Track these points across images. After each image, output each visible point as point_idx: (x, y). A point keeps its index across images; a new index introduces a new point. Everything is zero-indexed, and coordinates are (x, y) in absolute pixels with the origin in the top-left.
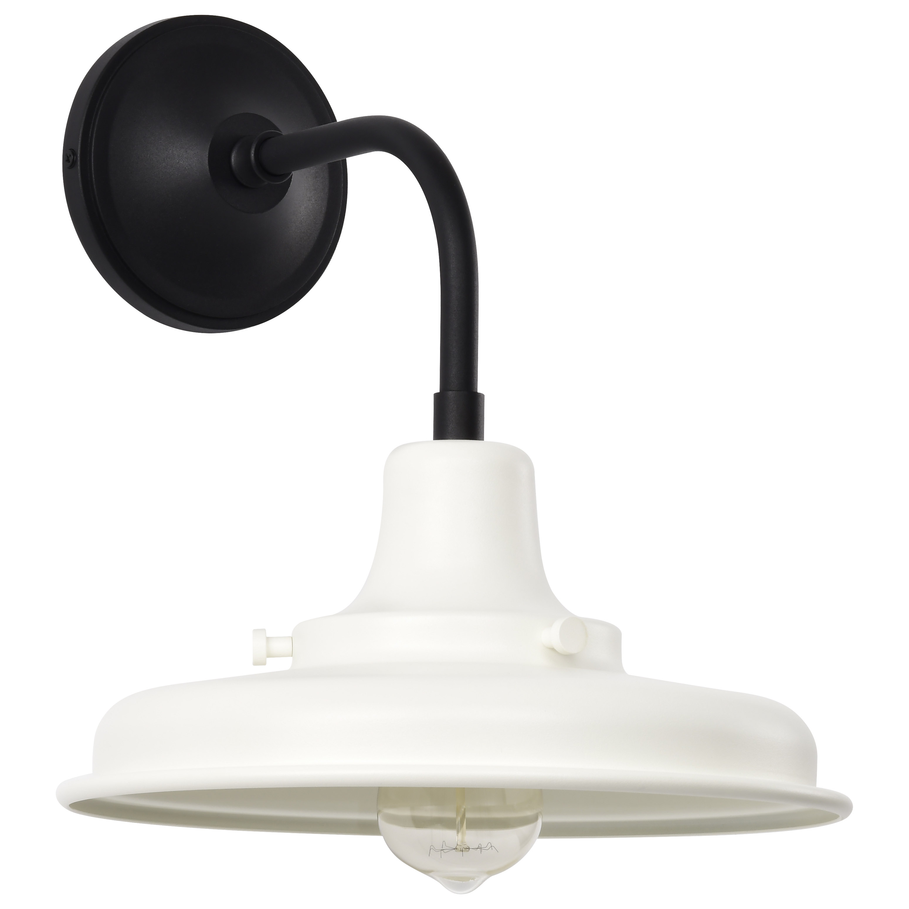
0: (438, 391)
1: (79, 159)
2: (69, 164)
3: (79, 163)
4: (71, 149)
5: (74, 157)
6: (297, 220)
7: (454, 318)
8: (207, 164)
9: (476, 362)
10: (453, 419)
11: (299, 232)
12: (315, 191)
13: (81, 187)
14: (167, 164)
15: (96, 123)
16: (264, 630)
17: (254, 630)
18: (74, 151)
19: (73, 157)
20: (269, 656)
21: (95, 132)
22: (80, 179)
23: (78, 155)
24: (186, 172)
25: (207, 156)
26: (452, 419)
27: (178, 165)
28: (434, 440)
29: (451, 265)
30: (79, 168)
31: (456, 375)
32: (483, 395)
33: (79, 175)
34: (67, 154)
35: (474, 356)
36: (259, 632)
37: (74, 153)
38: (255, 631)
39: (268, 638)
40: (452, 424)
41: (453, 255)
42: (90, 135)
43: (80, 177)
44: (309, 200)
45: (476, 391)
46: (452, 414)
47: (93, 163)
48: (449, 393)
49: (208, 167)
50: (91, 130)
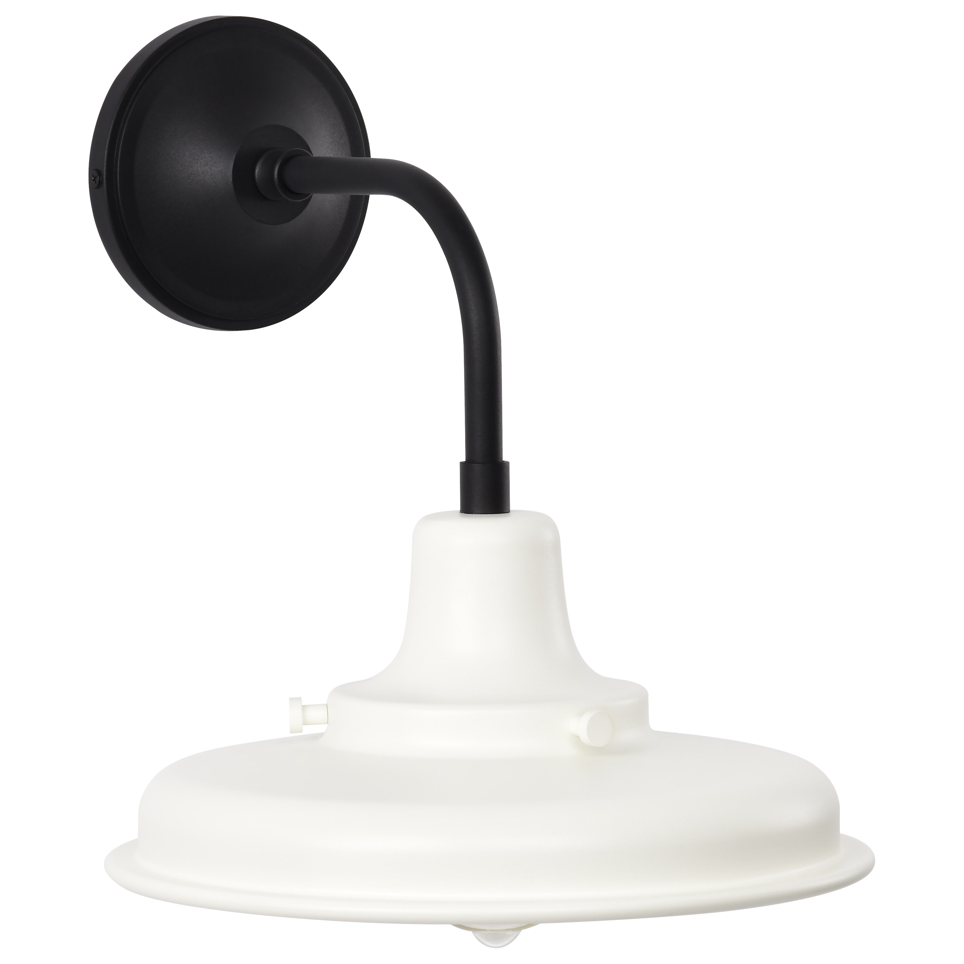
0: (464, 459)
1: (105, 180)
3: (105, 183)
4: (97, 171)
5: (100, 178)
10: (479, 491)
16: (300, 699)
20: (305, 723)
23: (103, 177)
28: (461, 513)
30: (105, 188)
32: (508, 463)
34: (92, 175)
36: (295, 700)
37: (99, 173)
38: (291, 699)
39: (304, 707)
40: (479, 498)
42: (115, 155)
43: (106, 197)
45: (501, 459)
46: (478, 486)
48: (475, 465)
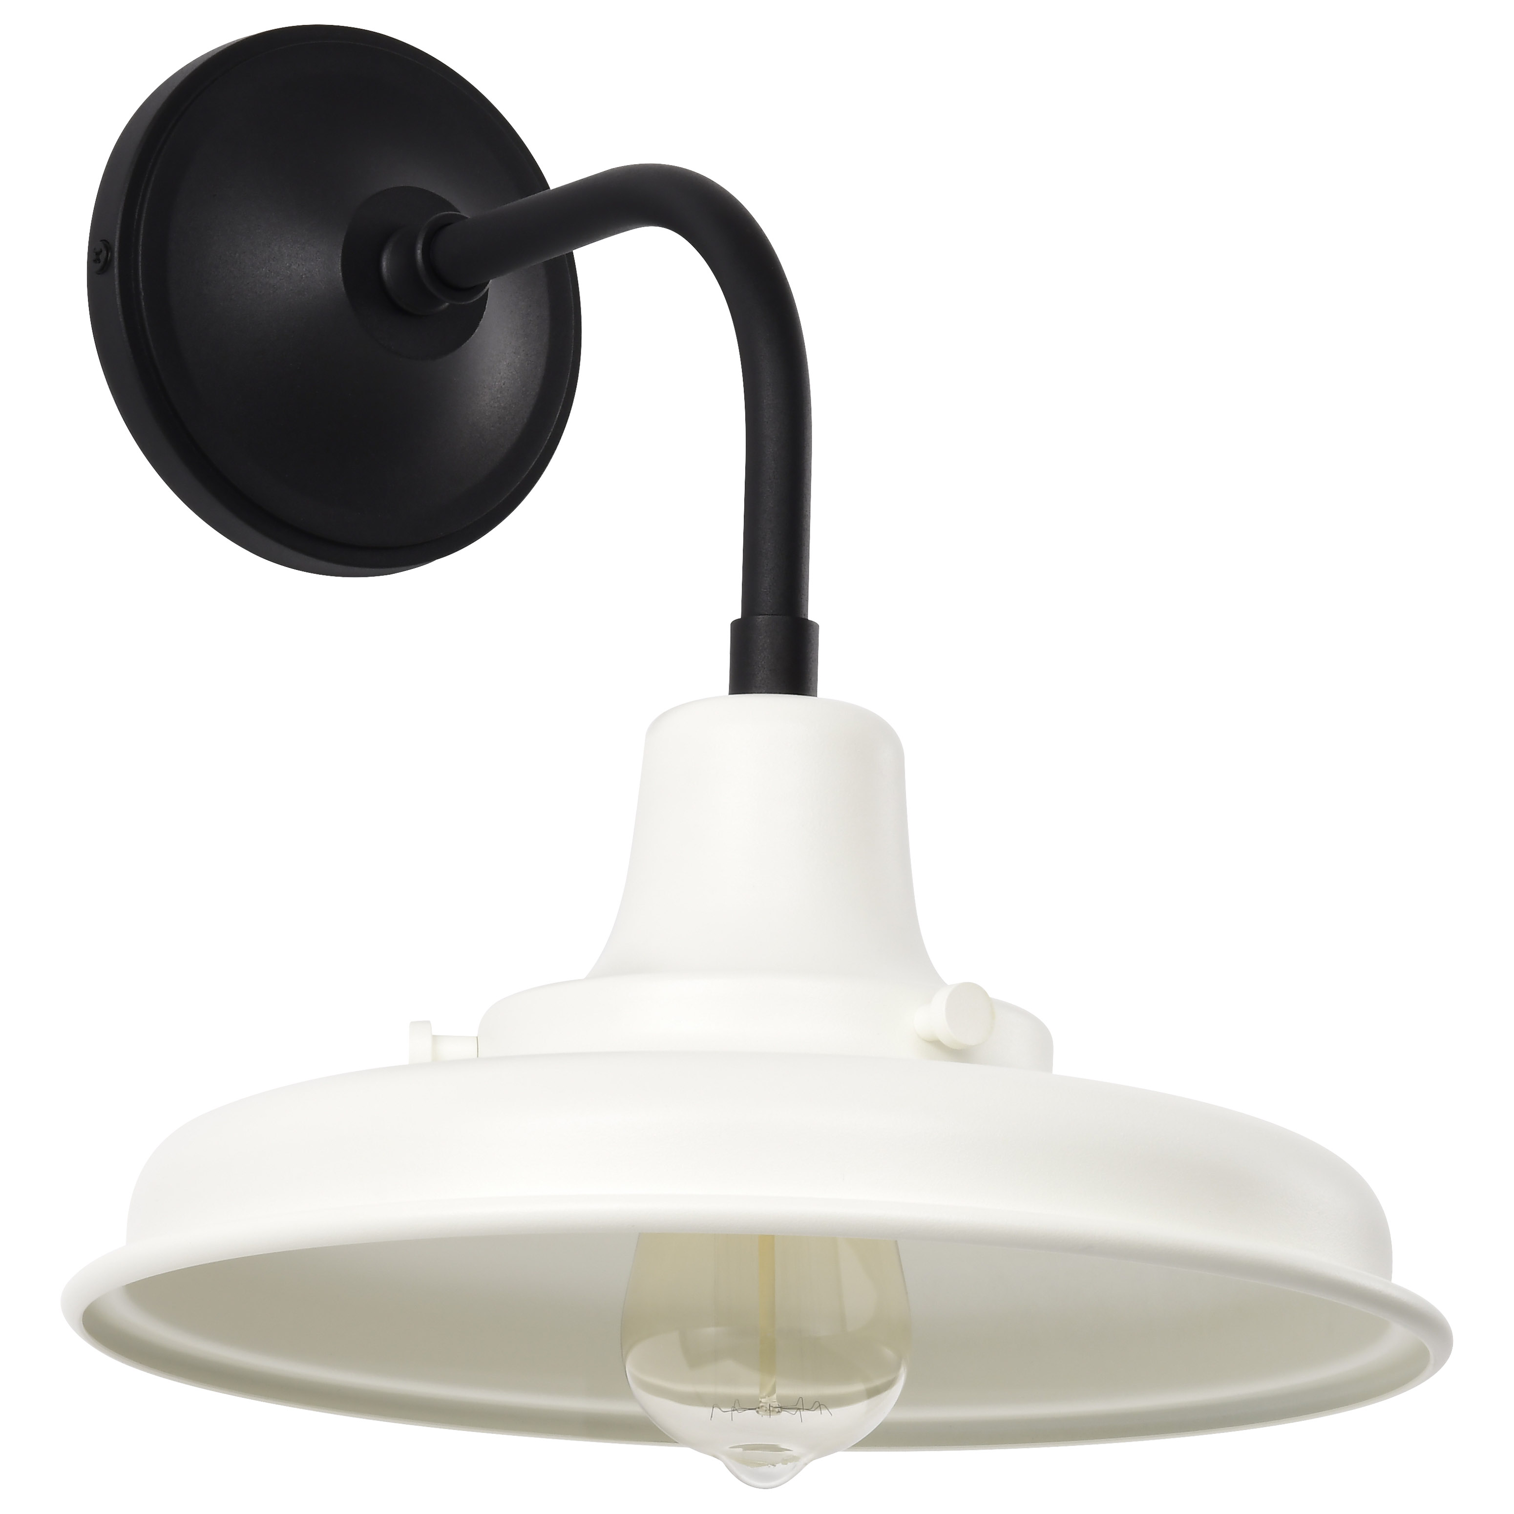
0: (738, 616)
1: (116, 255)
2: (99, 266)
3: (116, 263)
4: (104, 240)
5: (108, 254)
6: (494, 384)
7: (768, 491)
8: (340, 268)
9: (805, 569)
10: (765, 662)
11: (496, 406)
12: (526, 339)
13: (118, 304)
14: (269, 271)
15: (148, 196)
17: (412, 1022)
18: (108, 243)
19: (105, 252)
21: (145, 211)
22: (117, 291)
23: (114, 250)
24: (303, 283)
25: (340, 255)
26: (763, 663)
27: (288, 272)
28: (730, 694)
29: (765, 401)
30: (116, 271)
31: (770, 589)
32: (818, 624)
33: (117, 283)
34: (95, 249)
35: (802, 558)
36: (420, 1026)
37: (108, 247)
38: (413, 1024)
39: (435, 1038)
40: (762, 672)
41: (768, 384)
42: (136, 216)
43: (117, 286)
44: (515, 353)
45: (803, 617)
46: (762, 654)
47: (140, 264)
48: (759, 619)
49: (341, 274)
50: (138, 207)
